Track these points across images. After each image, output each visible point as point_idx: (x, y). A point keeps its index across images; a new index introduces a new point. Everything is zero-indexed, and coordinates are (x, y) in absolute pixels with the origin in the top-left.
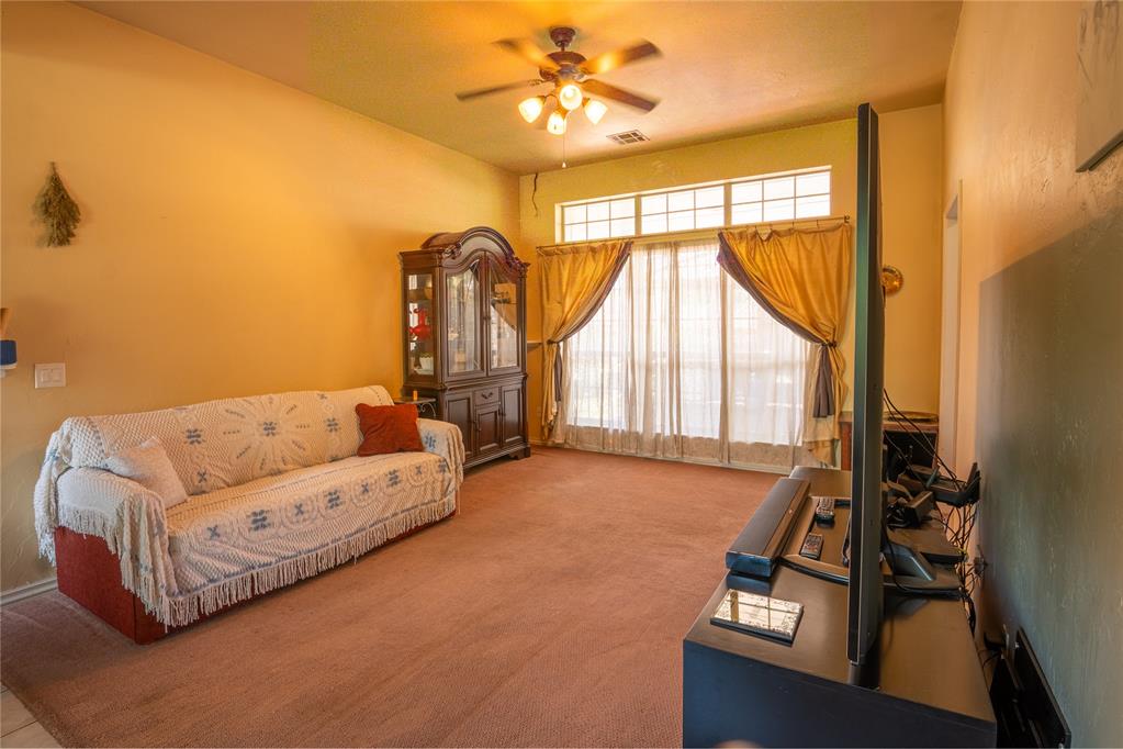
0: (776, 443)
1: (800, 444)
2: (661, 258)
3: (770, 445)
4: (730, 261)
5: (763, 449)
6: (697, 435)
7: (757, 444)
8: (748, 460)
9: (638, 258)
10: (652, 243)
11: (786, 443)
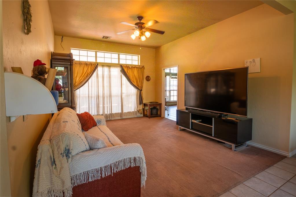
0: (132, 111)
1: (136, 111)
2: (106, 69)
3: (130, 112)
4: (123, 72)
5: (129, 113)
6: (115, 112)
7: (128, 112)
8: (127, 116)
9: (100, 69)
10: (104, 65)
11: (133, 111)
